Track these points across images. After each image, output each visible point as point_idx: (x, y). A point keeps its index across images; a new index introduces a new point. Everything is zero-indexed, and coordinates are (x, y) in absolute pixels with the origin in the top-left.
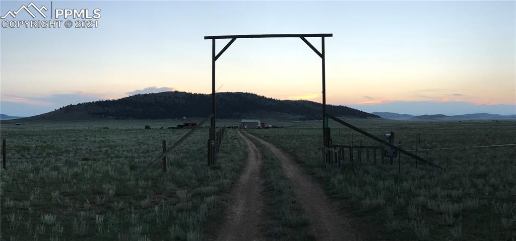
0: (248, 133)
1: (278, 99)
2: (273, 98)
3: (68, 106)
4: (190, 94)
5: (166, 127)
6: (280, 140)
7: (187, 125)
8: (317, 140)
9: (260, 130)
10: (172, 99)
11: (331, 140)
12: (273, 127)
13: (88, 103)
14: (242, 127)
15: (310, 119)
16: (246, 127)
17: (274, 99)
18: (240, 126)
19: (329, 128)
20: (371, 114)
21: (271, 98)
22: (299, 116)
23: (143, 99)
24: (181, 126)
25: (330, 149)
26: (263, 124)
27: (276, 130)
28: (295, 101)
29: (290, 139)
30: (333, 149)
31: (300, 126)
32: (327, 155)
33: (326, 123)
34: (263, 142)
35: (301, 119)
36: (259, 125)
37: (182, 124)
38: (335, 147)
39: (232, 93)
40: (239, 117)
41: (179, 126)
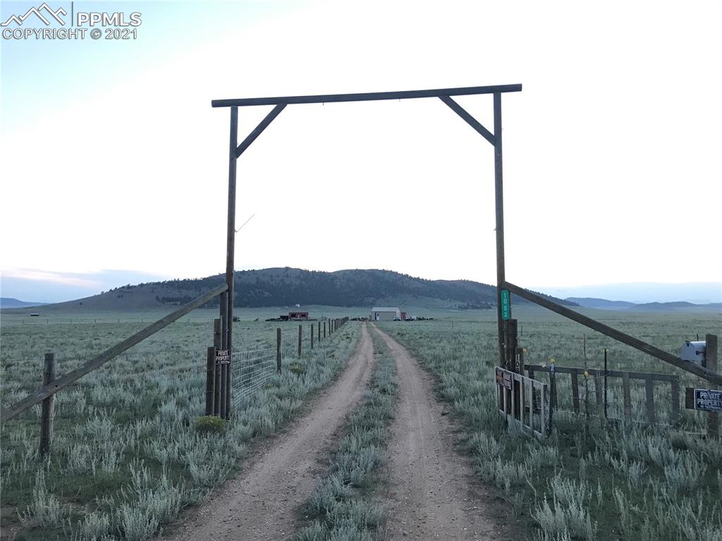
0: (378, 328)
1: (428, 279)
2: (421, 278)
3: (123, 287)
4: (307, 272)
5: (262, 319)
6: (422, 340)
7: (293, 315)
8: (485, 343)
9: (398, 323)
10: (280, 278)
11: (521, 351)
12: (420, 319)
13: (157, 283)
14: (373, 318)
15: (474, 307)
16: (378, 318)
17: (423, 279)
18: (371, 316)
19: (515, 321)
20: (565, 300)
21: (418, 278)
22: (459, 303)
23: (240, 278)
24: (285, 317)
25: (518, 377)
26: (403, 314)
27: (421, 323)
28: (452, 281)
29: (438, 340)
30: (527, 378)
31: (457, 317)
32: (509, 392)
33: (505, 308)
34: (392, 344)
35: (460, 308)
36: (398, 316)
37: (286, 314)
38: (532, 370)
39: (363, 270)
40: (373, 304)
41: (282, 317)
